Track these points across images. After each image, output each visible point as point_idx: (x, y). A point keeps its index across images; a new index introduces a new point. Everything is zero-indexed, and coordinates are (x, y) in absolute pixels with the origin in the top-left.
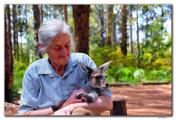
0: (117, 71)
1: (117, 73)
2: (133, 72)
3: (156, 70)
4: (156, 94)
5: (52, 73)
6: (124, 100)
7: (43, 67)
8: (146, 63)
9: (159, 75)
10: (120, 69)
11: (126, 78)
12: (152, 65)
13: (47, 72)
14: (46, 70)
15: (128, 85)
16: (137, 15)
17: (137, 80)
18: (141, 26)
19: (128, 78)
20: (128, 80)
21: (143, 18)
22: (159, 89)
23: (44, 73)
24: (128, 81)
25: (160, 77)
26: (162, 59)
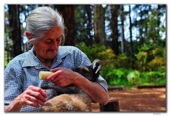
0: (108, 73)
1: (107, 75)
2: (126, 74)
3: (153, 71)
4: (154, 99)
5: (39, 65)
6: (117, 101)
7: (27, 60)
8: (141, 63)
9: (156, 76)
10: (111, 71)
11: (119, 81)
12: (148, 66)
13: (33, 64)
14: (31, 63)
15: (120, 89)
16: (130, 9)
17: (132, 83)
18: (134, 22)
19: (121, 81)
20: (121, 83)
21: (136, 12)
22: (157, 93)
23: (30, 66)
24: (121, 85)
25: (158, 79)
26: (160, 59)
